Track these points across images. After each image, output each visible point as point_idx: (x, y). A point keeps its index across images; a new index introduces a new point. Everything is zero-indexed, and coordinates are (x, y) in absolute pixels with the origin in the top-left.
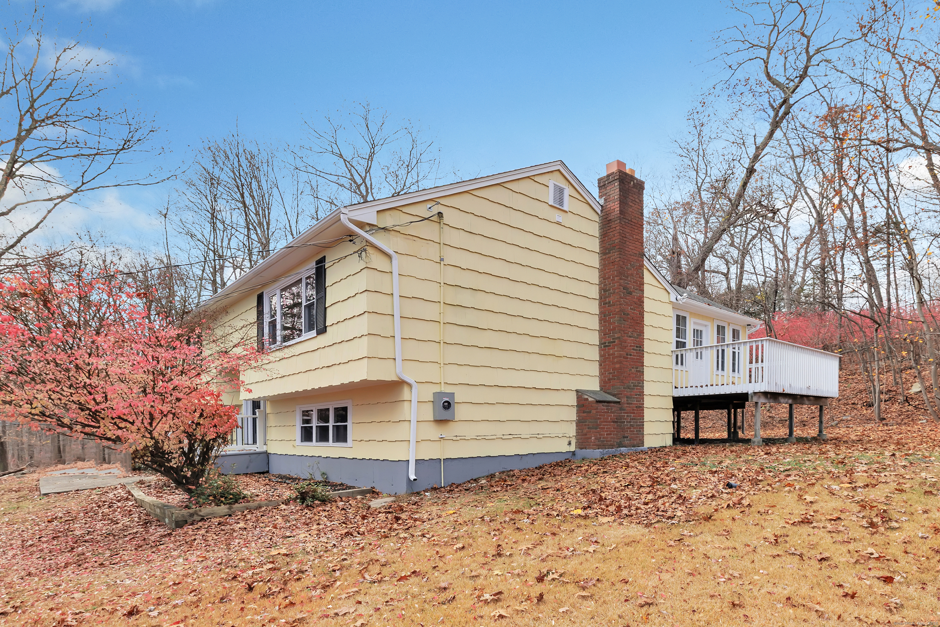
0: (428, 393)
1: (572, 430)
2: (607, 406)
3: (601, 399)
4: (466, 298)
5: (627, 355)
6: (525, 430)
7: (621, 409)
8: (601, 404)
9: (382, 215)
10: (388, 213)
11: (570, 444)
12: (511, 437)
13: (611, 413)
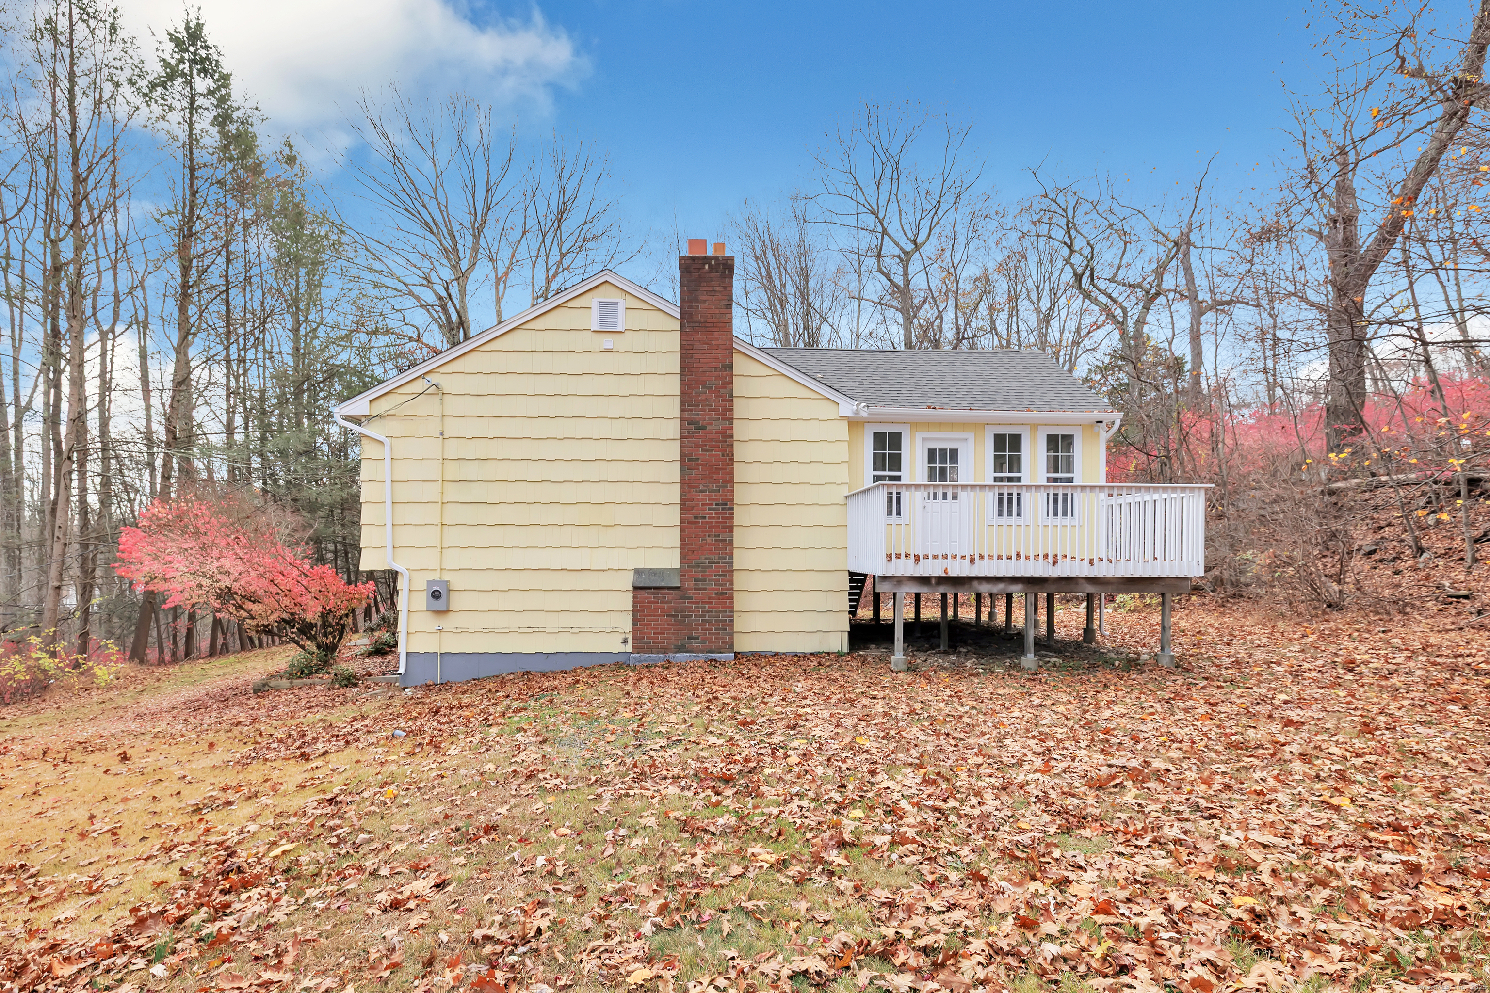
0: (421, 583)
1: (626, 624)
2: (653, 593)
3: (642, 585)
4: (471, 471)
5: (696, 518)
6: (553, 623)
7: (684, 597)
8: (643, 591)
9: (375, 404)
10: (383, 399)
11: (625, 641)
12: (530, 630)
13: (662, 602)
